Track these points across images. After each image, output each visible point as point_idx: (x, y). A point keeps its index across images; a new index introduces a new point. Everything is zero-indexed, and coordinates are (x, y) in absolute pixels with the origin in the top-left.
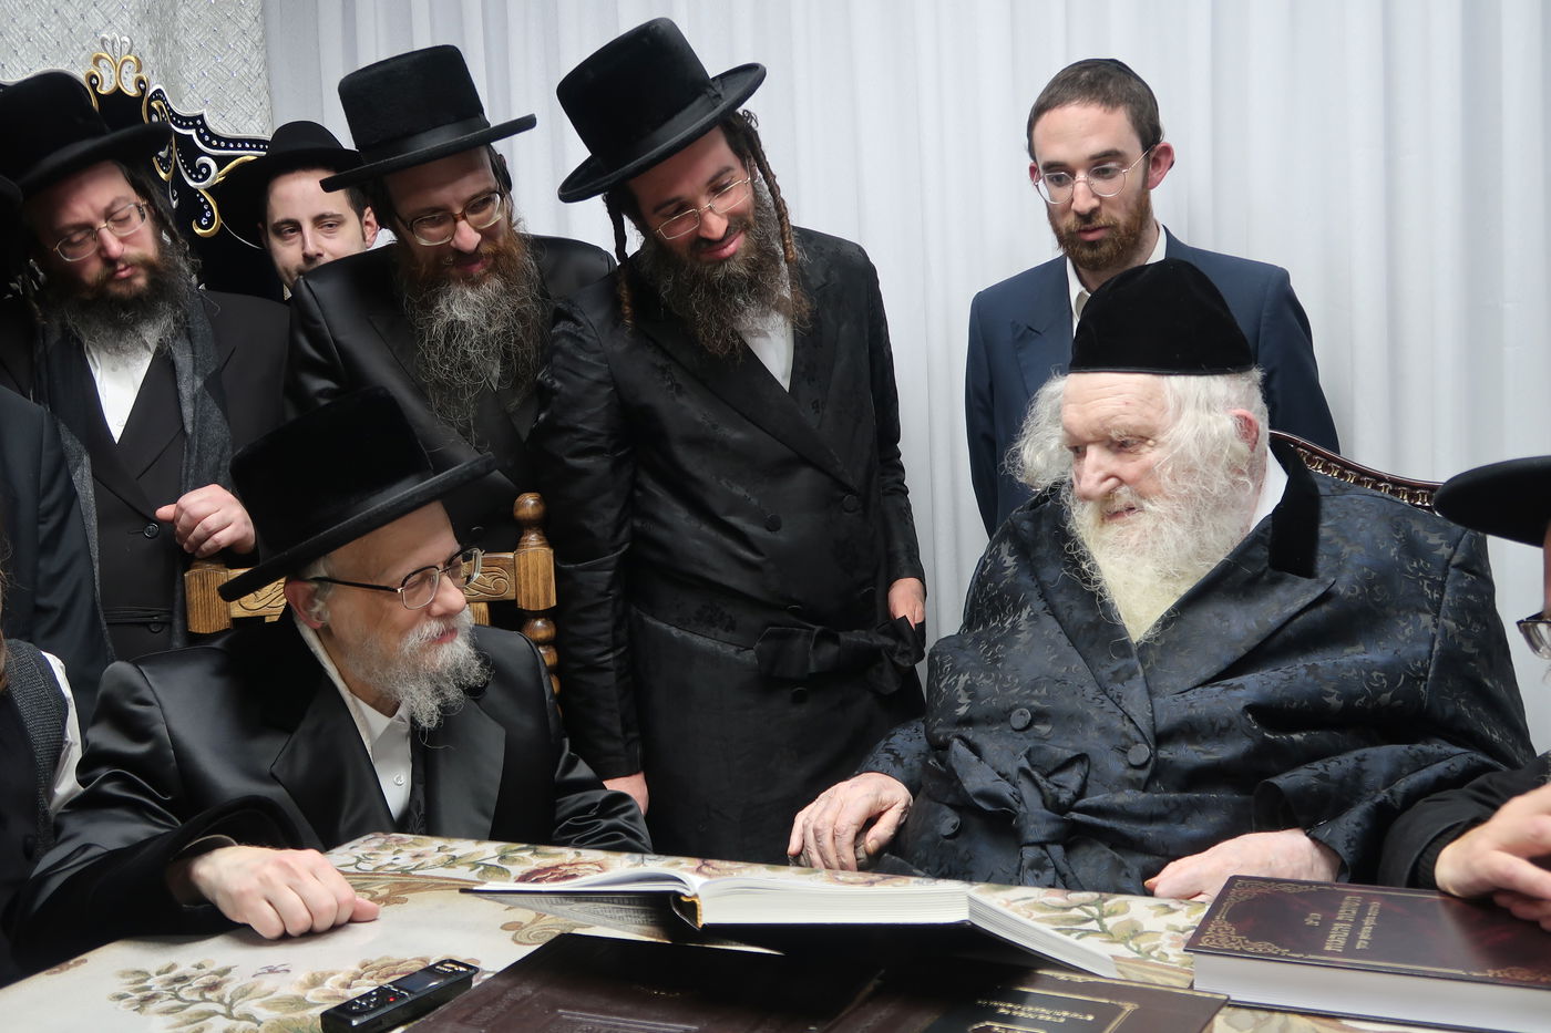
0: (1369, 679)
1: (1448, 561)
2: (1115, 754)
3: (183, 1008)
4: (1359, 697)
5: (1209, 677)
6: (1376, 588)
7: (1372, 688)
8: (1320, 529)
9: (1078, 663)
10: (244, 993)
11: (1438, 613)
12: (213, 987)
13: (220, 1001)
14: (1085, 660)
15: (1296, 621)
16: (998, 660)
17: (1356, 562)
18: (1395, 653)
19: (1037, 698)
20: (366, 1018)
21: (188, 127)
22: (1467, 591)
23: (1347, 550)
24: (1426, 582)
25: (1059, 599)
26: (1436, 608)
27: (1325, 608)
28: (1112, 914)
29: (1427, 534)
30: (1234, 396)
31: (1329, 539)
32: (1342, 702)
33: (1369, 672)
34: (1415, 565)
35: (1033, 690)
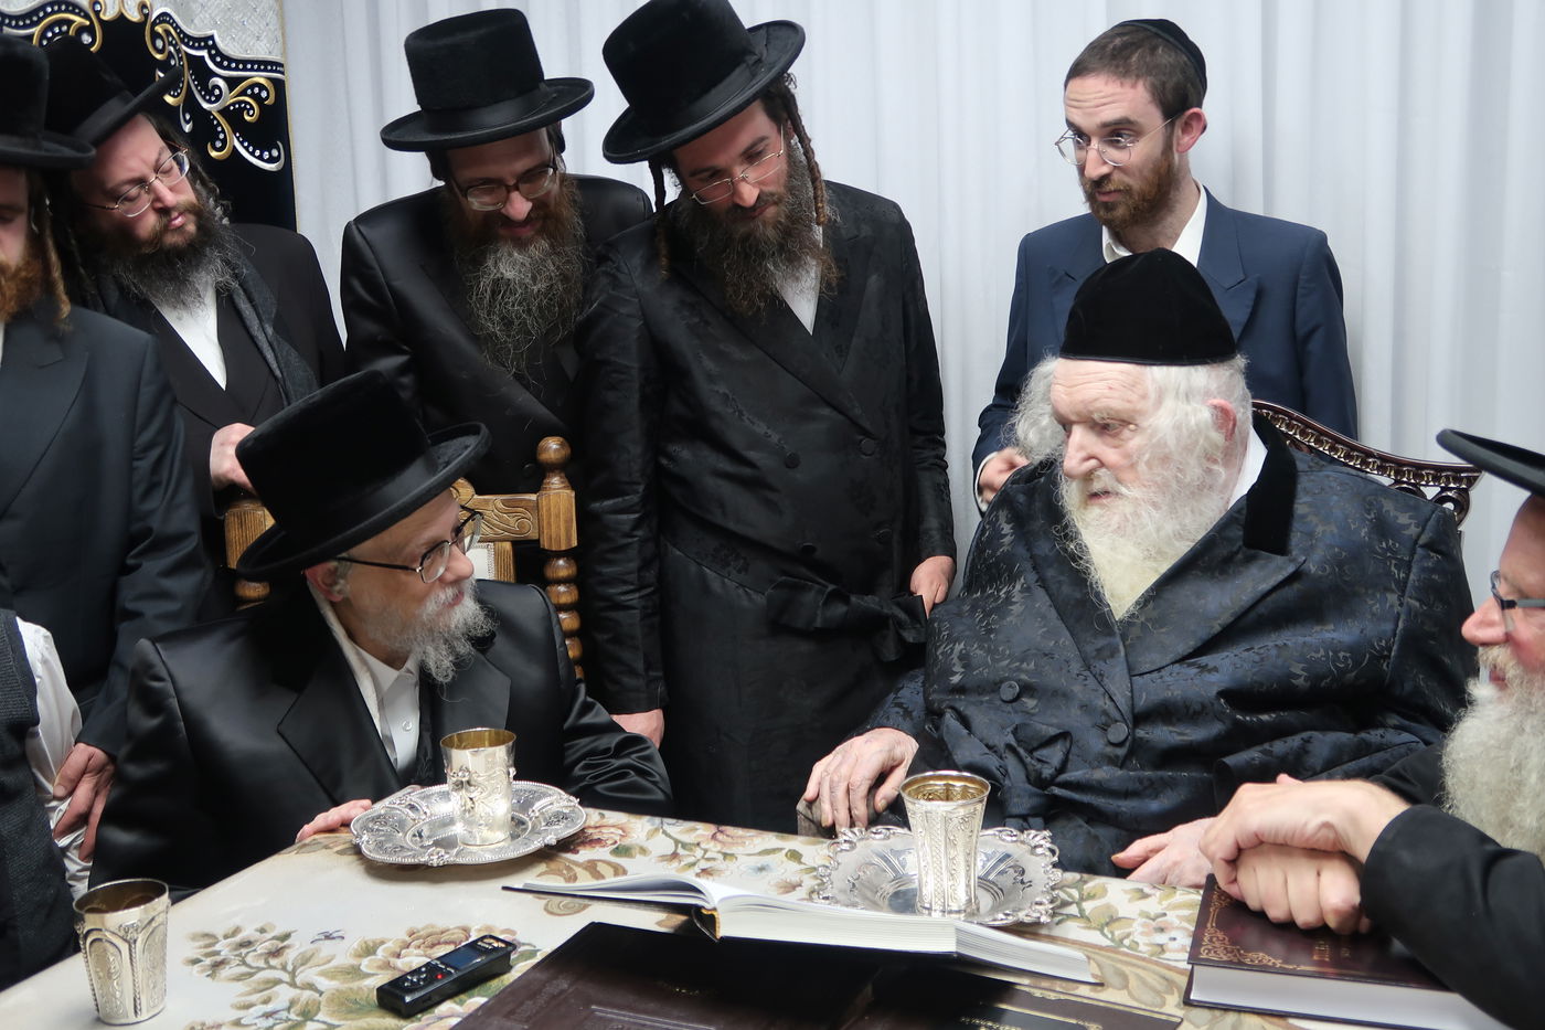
0: (1336, 659)
1: (1416, 542)
2: (1096, 732)
3: (251, 975)
4: (1325, 677)
5: (1185, 653)
6: (1346, 568)
7: (1337, 667)
8: (1296, 506)
9: (1066, 639)
10: (305, 960)
11: (1403, 592)
12: (276, 953)
13: (284, 968)
14: (1072, 635)
15: (1269, 599)
16: (990, 631)
17: (1328, 542)
18: (1362, 632)
19: (1026, 672)
20: (417, 995)
21: (200, 48)
22: (1432, 570)
23: (1320, 529)
24: (1394, 562)
25: (1050, 573)
26: (1402, 586)
27: (1296, 586)
28: (1091, 897)
29: (1398, 514)
30: (1213, 386)
31: (1304, 517)
32: (1309, 683)
33: (1336, 652)
34: (1384, 545)
35: (1022, 662)
